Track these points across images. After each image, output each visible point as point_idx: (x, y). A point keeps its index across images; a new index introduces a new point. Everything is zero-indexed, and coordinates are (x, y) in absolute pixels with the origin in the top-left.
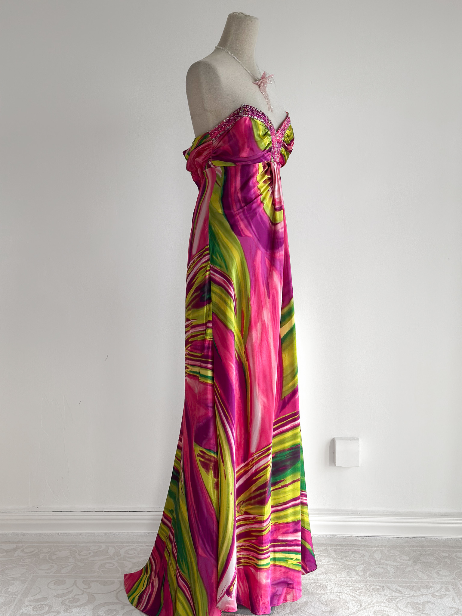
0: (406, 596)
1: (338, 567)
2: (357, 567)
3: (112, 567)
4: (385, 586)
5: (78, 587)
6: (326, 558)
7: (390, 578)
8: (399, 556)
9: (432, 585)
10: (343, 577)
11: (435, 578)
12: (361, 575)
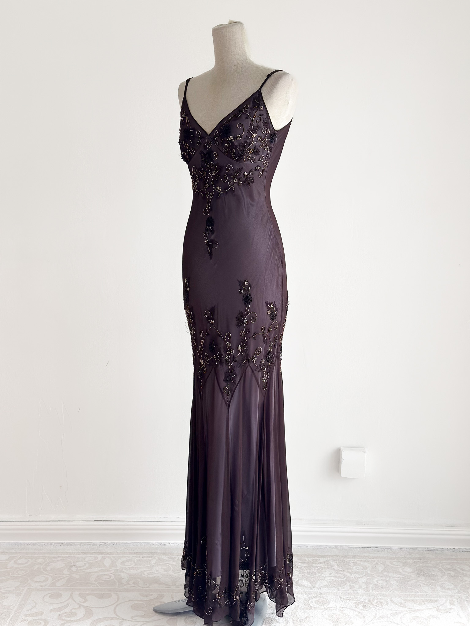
1: (340, 579)
2: (360, 579)
4: (389, 599)
5: (74, 601)
6: (329, 570)
7: (393, 591)
8: (402, 568)
9: (436, 599)
10: (345, 591)
11: (439, 591)
12: (364, 588)
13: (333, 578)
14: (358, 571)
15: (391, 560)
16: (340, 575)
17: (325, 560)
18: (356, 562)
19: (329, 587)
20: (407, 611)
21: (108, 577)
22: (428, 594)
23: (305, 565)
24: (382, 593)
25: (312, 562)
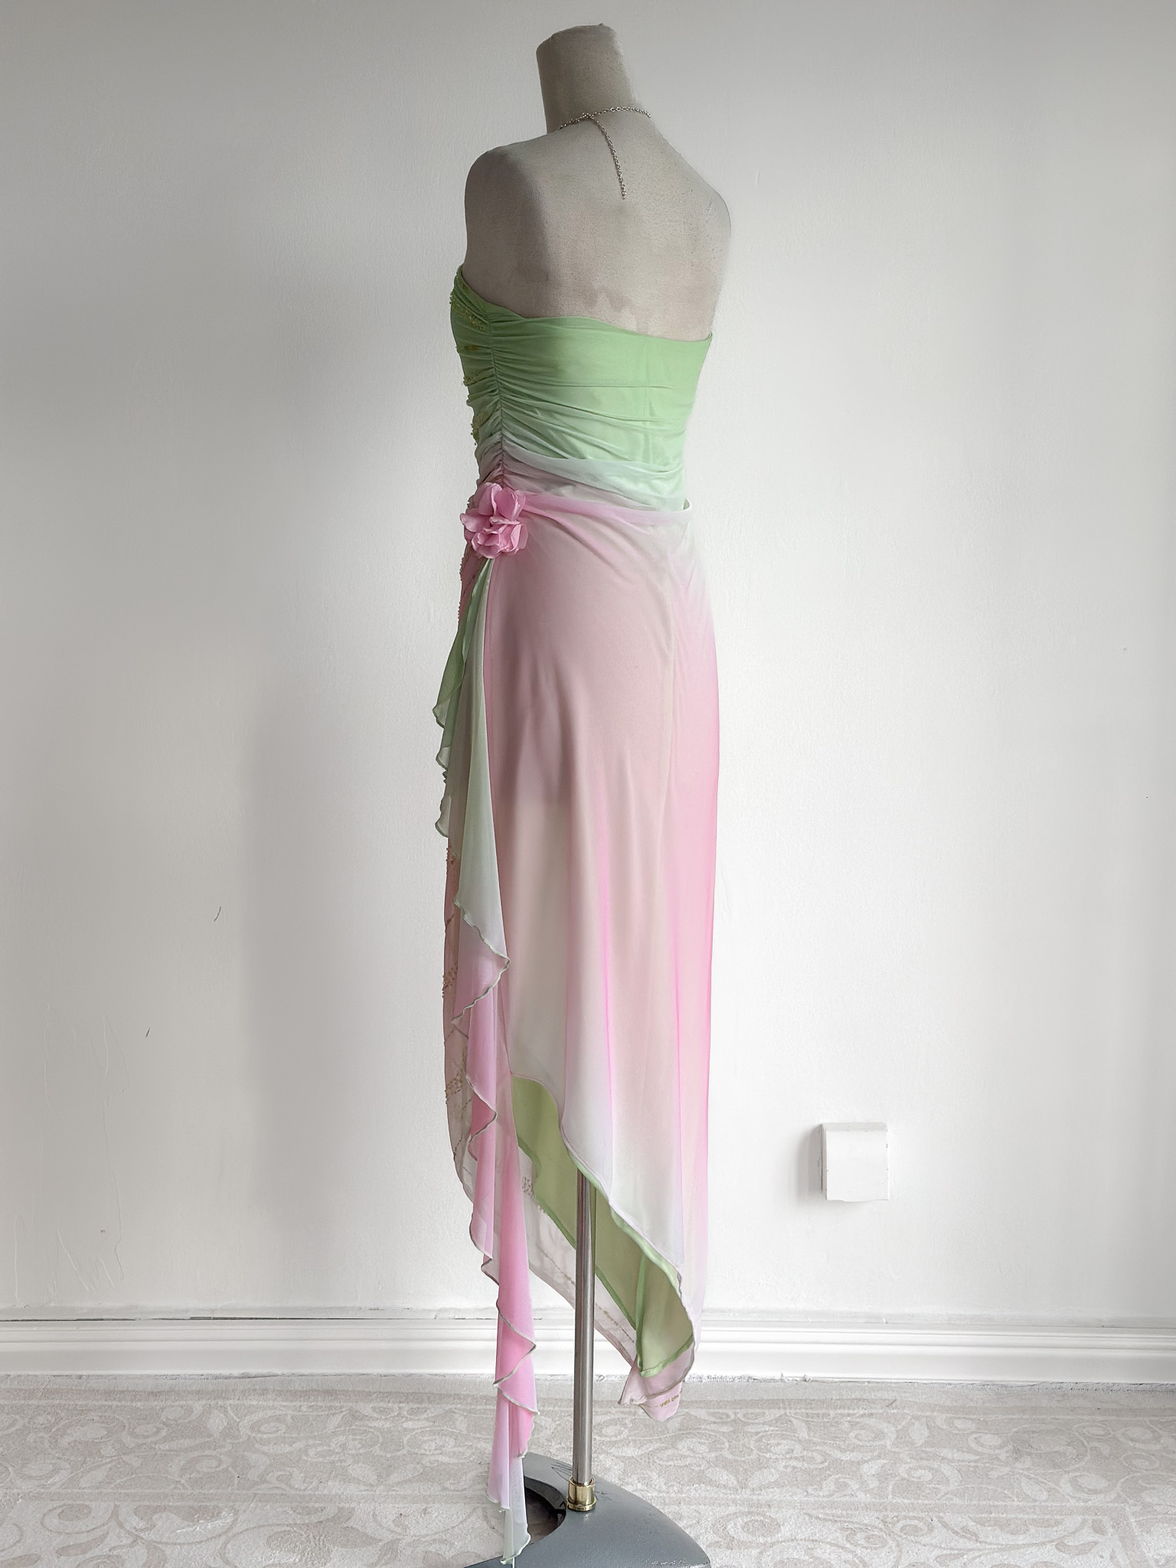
0: (990, 1547)
1: (812, 1467)
2: (866, 1466)
3: (213, 1470)
4: (935, 1519)
5: (121, 1525)
6: (785, 1442)
7: (948, 1496)
8: (975, 1436)
9: (1058, 1517)
10: (824, 1496)
11: (1068, 1497)
12: (873, 1489)
13: (794, 1463)
14: (858, 1443)
15: (949, 1415)
16: (815, 1454)
17: (777, 1413)
18: (858, 1420)
19: (783, 1486)
20: (979, 1550)
21: (215, 1463)
22: (1037, 1504)
23: (725, 1429)
24: (920, 1501)
25: (743, 1419)
